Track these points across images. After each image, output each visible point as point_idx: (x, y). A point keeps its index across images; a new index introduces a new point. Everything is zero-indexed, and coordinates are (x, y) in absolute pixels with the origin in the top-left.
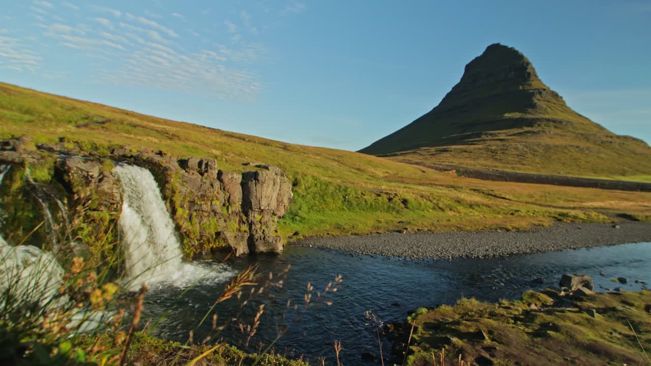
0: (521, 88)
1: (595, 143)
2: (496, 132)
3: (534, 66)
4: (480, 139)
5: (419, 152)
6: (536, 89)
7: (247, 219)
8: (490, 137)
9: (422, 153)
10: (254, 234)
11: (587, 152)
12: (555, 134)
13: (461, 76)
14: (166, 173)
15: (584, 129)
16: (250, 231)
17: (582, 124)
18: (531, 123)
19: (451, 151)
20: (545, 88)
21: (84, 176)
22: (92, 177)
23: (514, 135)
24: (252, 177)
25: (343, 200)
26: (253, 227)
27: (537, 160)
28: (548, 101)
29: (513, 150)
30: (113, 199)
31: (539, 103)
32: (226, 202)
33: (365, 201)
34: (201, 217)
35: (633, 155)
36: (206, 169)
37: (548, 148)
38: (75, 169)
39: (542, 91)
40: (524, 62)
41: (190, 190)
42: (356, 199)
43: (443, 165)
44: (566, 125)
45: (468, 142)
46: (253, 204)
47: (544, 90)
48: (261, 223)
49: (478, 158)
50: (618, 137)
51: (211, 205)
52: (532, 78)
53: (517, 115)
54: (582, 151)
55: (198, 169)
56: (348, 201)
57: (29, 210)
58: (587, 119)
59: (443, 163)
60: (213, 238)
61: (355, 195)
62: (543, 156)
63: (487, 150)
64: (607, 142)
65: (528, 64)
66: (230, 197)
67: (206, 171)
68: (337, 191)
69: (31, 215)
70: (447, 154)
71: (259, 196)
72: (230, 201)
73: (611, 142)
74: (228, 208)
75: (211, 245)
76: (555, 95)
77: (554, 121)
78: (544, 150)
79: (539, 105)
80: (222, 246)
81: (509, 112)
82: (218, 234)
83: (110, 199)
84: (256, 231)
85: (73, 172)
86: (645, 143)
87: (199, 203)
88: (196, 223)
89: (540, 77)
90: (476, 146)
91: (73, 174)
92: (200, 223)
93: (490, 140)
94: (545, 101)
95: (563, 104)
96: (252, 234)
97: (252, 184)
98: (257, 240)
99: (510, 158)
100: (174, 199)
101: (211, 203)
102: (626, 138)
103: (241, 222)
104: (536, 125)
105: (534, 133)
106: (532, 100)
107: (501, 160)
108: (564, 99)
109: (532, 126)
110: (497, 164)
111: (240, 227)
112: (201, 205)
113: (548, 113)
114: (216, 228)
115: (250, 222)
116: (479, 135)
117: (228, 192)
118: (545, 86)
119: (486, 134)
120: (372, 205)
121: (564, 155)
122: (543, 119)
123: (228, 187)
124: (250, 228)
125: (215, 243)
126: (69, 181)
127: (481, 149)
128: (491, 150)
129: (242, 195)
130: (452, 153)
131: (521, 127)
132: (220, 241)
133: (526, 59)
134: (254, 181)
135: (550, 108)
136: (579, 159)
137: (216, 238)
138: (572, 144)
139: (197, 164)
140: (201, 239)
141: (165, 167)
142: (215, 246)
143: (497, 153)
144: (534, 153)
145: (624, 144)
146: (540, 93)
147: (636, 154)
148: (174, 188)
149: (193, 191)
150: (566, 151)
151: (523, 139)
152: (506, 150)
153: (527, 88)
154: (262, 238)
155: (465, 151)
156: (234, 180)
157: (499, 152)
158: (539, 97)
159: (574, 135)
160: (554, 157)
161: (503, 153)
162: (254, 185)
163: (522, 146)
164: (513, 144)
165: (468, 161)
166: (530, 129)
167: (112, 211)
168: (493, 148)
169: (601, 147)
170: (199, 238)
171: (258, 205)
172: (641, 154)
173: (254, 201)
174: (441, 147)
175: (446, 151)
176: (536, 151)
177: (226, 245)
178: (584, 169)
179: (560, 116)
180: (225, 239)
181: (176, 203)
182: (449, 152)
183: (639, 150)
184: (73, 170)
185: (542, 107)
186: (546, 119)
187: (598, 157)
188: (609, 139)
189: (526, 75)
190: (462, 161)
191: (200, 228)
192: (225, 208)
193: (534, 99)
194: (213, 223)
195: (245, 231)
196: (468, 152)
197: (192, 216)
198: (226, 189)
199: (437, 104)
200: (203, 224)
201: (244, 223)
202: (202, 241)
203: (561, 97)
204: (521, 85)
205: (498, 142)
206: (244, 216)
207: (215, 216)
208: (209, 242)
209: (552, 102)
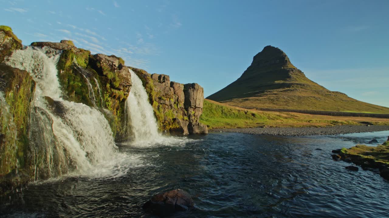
0: (283, 68)
1: (322, 95)
2: (272, 90)
3: (288, 57)
4: (264, 94)
5: (233, 101)
6: (290, 69)
7: (187, 113)
8: (269, 93)
9: (235, 101)
10: (192, 122)
11: (319, 100)
12: (302, 91)
13: (252, 62)
14: (146, 77)
15: (316, 89)
16: (189, 121)
17: (315, 86)
18: (289, 86)
19: (250, 100)
20: (294, 68)
21: (110, 64)
22: (115, 65)
23: (281, 91)
24: (191, 86)
25: (222, 112)
26: (191, 118)
27: (295, 104)
28: (297, 75)
29: (282, 99)
30: (128, 83)
31: (292, 76)
32: (176, 101)
33: (234, 113)
34: (165, 108)
35: (342, 101)
36: (164, 81)
37: (299, 98)
38: (104, 59)
39: (293, 69)
40: (283, 55)
41: (159, 90)
42: (229, 112)
43: (248, 107)
44: (307, 86)
45: (258, 95)
46: (192, 103)
47: (294, 69)
48: (194, 116)
49: (265, 103)
50: (333, 92)
51: (170, 101)
52: (288, 63)
53: (281, 82)
54: (316, 99)
55: (159, 81)
56: (224, 113)
57: (78, 81)
58: (316, 83)
59: (248, 106)
60: (171, 122)
61: (227, 110)
62: (298, 102)
63: (269, 99)
64: (328, 94)
65: (286, 56)
66: (178, 98)
67: (164, 82)
68: (218, 108)
69: (80, 85)
70: (248, 102)
71: (195, 98)
72: (179, 101)
73: (330, 95)
74: (177, 105)
75: (171, 126)
76: (300, 72)
77: (300, 85)
78: (297, 99)
79: (292, 77)
80: (177, 128)
81: (277, 80)
82: (174, 120)
83: (126, 82)
84: (193, 120)
85: (103, 61)
86: (346, 95)
87: (164, 99)
88: (162, 112)
89: (291, 63)
90: (262, 97)
91: (103, 63)
92: (164, 112)
93: (270, 94)
94: (294, 74)
95: (304, 76)
96: (191, 122)
97: (191, 91)
98: (194, 126)
99: (281, 103)
100: (152, 93)
101: (170, 100)
102: (337, 92)
103: (184, 114)
104: (292, 87)
105: (292, 90)
106: (289, 74)
107: (277, 104)
108: (304, 74)
109: (289, 87)
110: (275, 106)
111: (184, 117)
112: (165, 100)
113: (297, 81)
114: (172, 116)
115: (189, 115)
116: (263, 92)
117: (177, 95)
118: (294, 67)
119: (267, 91)
120: (237, 116)
121: (308, 101)
122: (295, 83)
123: (177, 92)
124: (189, 119)
125: (172, 126)
126: (101, 67)
127: (266, 99)
128: (271, 99)
129: (184, 98)
130: (251, 101)
131: (284, 88)
132: (176, 124)
133: (284, 53)
134: (192, 89)
135: (297, 78)
136: (316, 103)
137: (173, 122)
138: (311, 96)
139: (158, 78)
140: (165, 122)
141: (145, 74)
142: (172, 128)
143: (274, 101)
144: (293, 100)
145: (336, 95)
146: (292, 71)
147: (343, 100)
148: (151, 87)
149: (161, 90)
150: (309, 99)
151: (287, 93)
152: (278, 99)
153: (285, 68)
154: (197, 125)
155: (258, 100)
156: (180, 88)
157: (275, 100)
158: (292, 72)
159: (311, 91)
160: (303, 102)
161: (277, 100)
162: (192, 91)
163: (286, 97)
164: (282, 96)
165: (260, 105)
166: (288, 89)
167: (125, 92)
168: (272, 98)
169: (326, 97)
170: (163, 121)
171: (195, 104)
172: (345, 101)
173: (192, 101)
174: (244, 98)
175: (247, 100)
176: (294, 100)
177: (179, 127)
178: (318, 108)
179: (303, 82)
180: (179, 123)
181: (153, 97)
182: (249, 101)
183: (344, 99)
184: (103, 60)
185: (294, 78)
186: (296, 84)
187: (325, 102)
188: (329, 93)
189: (285, 62)
190: (257, 105)
191: (164, 115)
192: (176, 105)
193: (290, 74)
194: (170, 113)
195: (187, 120)
196: (259, 100)
197: (160, 108)
198: (176, 93)
199: (239, 77)
200: (165, 113)
201: (186, 115)
202: (165, 124)
203: (303, 73)
204: (283, 66)
205: (274, 95)
206: (185, 111)
207: (171, 108)
208: (170, 125)
209: (298, 75)
